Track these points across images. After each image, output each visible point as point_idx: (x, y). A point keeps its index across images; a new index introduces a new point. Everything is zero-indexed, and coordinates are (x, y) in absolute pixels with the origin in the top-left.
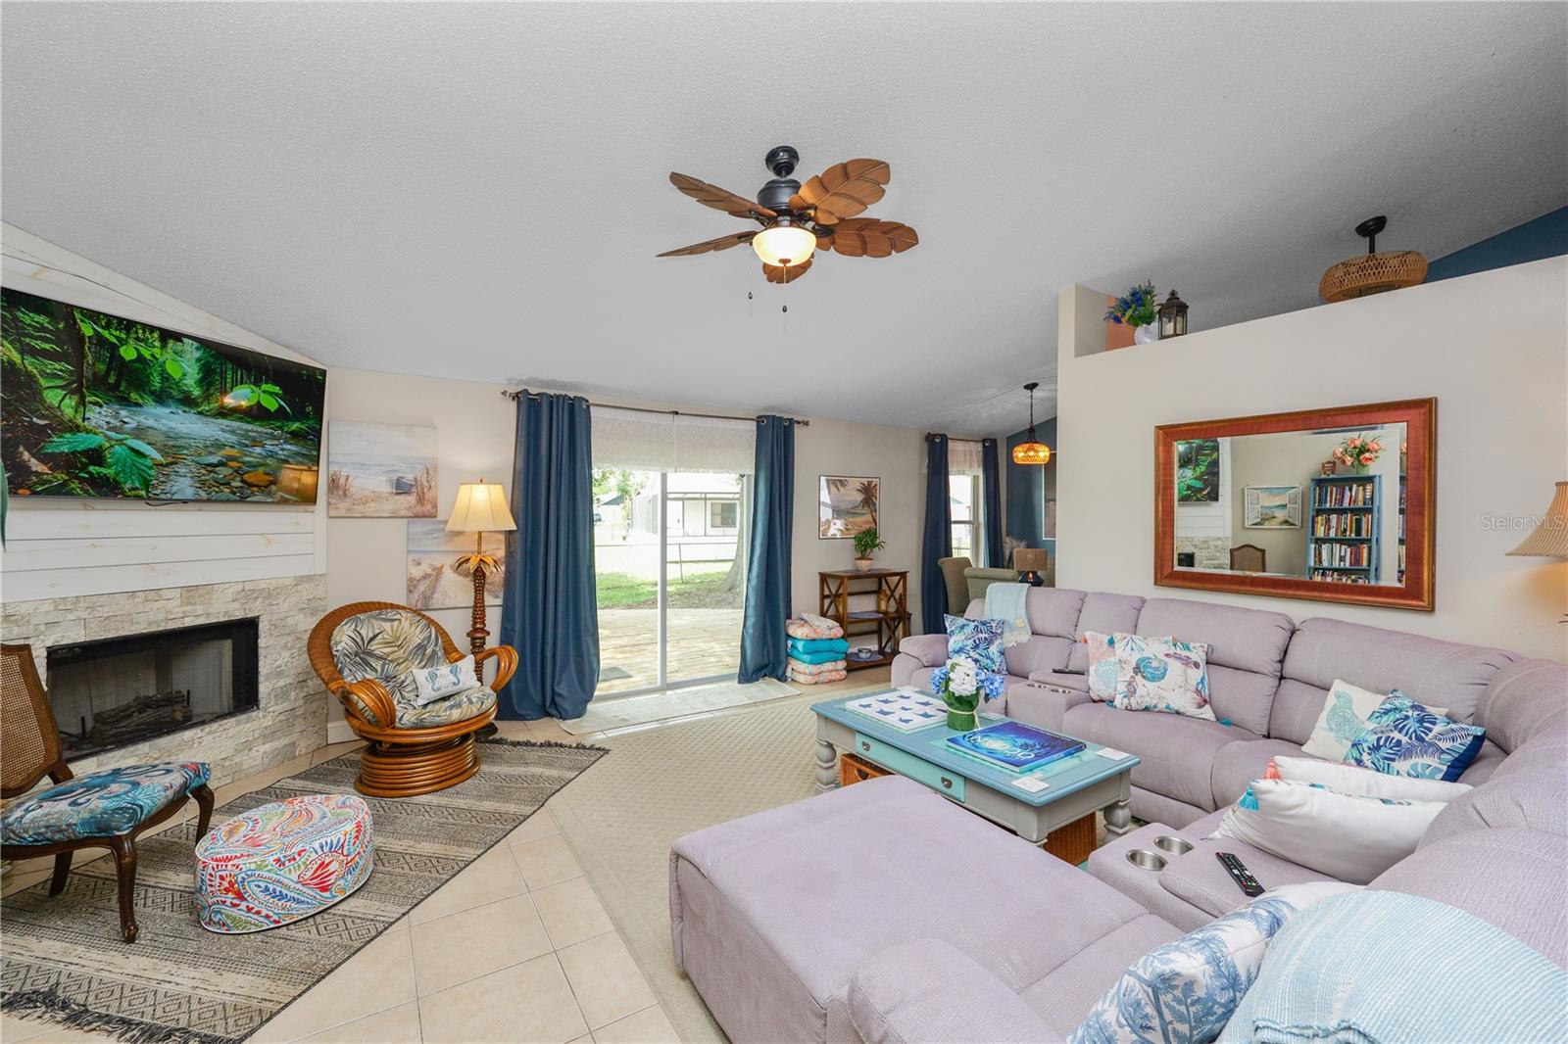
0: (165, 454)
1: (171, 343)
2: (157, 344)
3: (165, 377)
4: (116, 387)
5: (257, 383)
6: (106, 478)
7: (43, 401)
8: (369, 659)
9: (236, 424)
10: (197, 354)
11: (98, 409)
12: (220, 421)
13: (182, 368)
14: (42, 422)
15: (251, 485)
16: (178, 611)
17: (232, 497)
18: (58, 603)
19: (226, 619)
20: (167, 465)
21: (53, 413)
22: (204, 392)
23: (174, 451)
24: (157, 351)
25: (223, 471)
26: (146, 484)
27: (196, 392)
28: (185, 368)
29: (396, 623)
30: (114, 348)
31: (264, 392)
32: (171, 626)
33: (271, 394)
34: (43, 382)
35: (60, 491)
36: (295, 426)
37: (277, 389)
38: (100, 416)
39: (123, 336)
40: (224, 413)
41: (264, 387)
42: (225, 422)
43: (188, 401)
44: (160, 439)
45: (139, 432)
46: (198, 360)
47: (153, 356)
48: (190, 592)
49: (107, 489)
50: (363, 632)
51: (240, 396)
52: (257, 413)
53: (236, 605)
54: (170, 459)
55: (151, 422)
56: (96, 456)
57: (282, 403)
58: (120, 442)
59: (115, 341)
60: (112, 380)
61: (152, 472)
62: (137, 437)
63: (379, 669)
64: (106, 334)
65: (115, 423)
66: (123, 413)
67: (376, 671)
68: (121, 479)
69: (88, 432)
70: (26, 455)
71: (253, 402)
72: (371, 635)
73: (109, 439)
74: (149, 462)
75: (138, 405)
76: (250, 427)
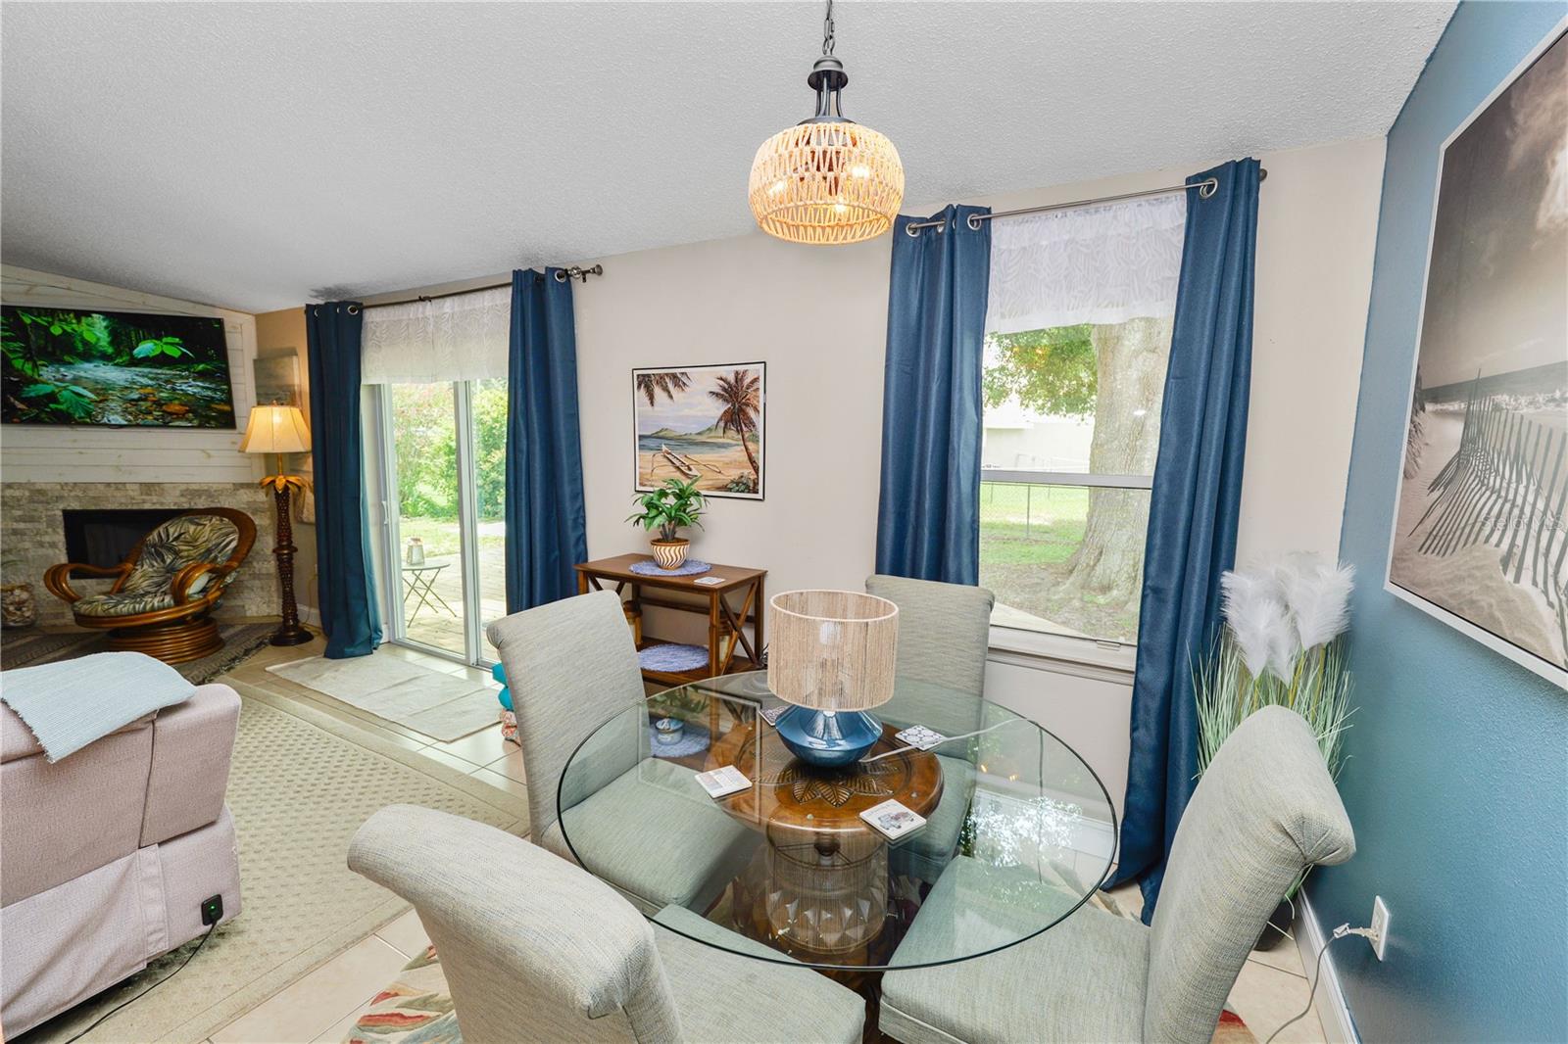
0: (97, 394)
1: (84, 319)
2: (74, 321)
3: (86, 343)
4: (53, 354)
5: (158, 337)
6: (61, 411)
7: (12, 367)
8: (163, 551)
9: (146, 370)
10: (104, 324)
11: (45, 368)
12: (133, 369)
13: (95, 334)
14: (16, 379)
15: (171, 414)
16: (140, 498)
17: (156, 422)
18: (64, 485)
19: (176, 508)
20: (101, 402)
21: (20, 373)
22: (115, 349)
23: (103, 390)
24: (75, 326)
25: (144, 405)
26: (89, 414)
27: (110, 350)
28: (97, 332)
29: (200, 527)
30: (46, 329)
31: (166, 343)
32: (135, 507)
33: (172, 344)
34: (11, 356)
35: (36, 421)
36: (201, 367)
37: (177, 340)
38: (47, 373)
39: (50, 320)
40: (135, 362)
41: (165, 340)
42: (138, 369)
43: (105, 358)
44: (91, 385)
45: (76, 381)
46: (106, 327)
47: (73, 329)
48: (148, 488)
49: (64, 419)
50: (171, 530)
51: (146, 348)
52: (162, 360)
53: (183, 499)
54: (101, 398)
55: (82, 374)
56: (52, 397)
57: (185, 350)
58: (65, 388)
59: (46, 324)
60: (50, 349)
61: (91, 407)
62: (75, 384)
63: (168, 561)
64: (39, 320)
65: (58, 376)
66: (62, 369)
67: (163, 561)
68: (71, 411)
69: (43, 383)
70: (12, 399)
71: (158, 352)
72: (176, 535)
73: (57, 386)
74: (87, 400)
75: (70, 363)
76: (159, 371)
